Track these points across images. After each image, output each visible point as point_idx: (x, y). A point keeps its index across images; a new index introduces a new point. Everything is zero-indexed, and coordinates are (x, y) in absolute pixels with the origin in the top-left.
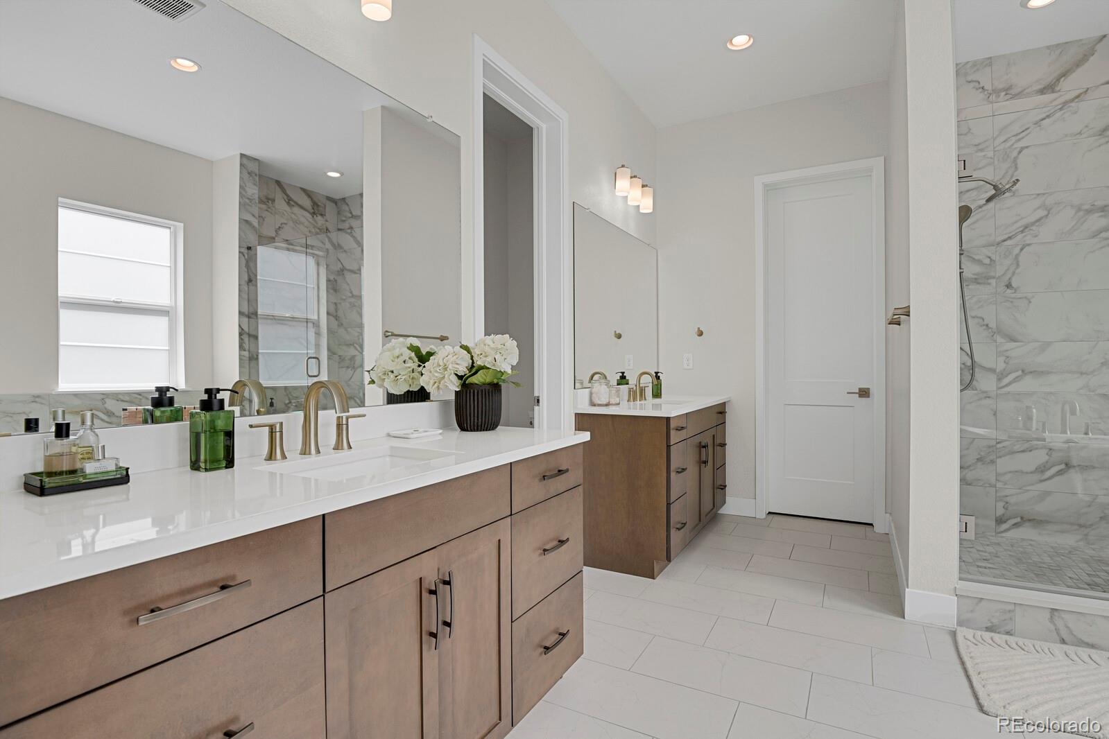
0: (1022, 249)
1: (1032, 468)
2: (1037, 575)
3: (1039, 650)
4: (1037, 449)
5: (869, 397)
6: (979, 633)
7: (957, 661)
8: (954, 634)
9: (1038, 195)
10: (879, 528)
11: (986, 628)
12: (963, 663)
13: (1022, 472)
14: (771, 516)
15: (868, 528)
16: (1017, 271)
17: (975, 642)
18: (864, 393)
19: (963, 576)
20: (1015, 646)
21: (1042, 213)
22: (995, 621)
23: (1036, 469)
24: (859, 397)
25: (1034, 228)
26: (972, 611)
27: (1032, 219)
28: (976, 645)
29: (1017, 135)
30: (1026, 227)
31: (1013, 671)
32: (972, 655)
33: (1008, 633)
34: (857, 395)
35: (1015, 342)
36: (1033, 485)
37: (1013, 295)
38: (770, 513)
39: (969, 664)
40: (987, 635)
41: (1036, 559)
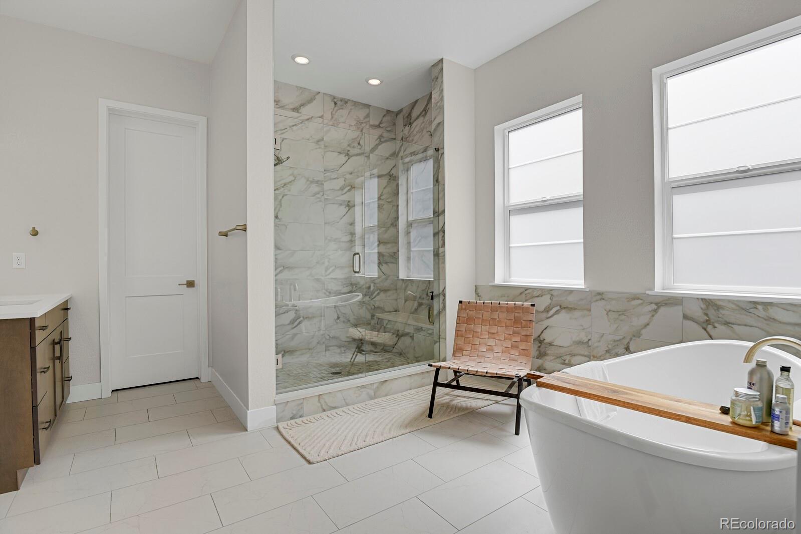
0: (283, 197)
1: (288, 322)
2: (300, 380)
3: (317, 419)
4: (290, 311)
5: (194, 287)
6: (289, 422)
7: (286, 443)
8: (277, 428)
9: (291, 167)
10: (203, 380)
11: (291, 418)
12: (289, 443)
13: (284, 325)
14: (116, 393)
15: (196, 381)
16: (281, 209)
17: (289, 428)
18: (190, 284)
19: (279, 391)
20: (307, 422)
21: (292, 178)
22: (294, 412)
23: (290, 322)
24: (187, 287)
25: (288, 186)
26: (283, 411)
27: (287, 180)
28: (291, 429)
29: (282, 130)
30: (285, 185)
31: (312, 435)
32: (291, 436)
33: (301, 416)
34: (186, 286)
35: (280, 250)
36: (288, 331)
37: (279, 223)
38: (113, 391)
39: (293, 442)
40: (293, 421)
41: (295, 372)
